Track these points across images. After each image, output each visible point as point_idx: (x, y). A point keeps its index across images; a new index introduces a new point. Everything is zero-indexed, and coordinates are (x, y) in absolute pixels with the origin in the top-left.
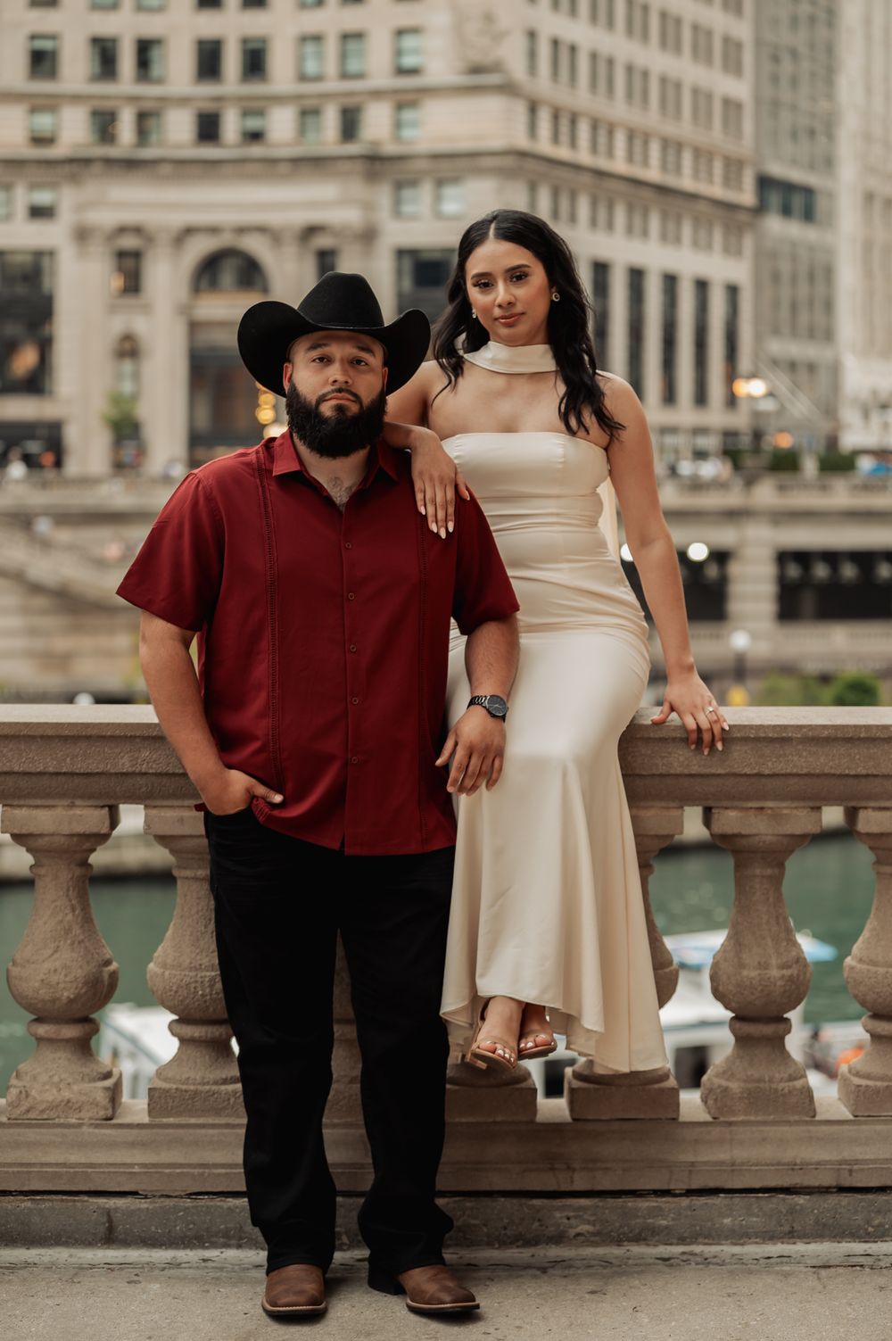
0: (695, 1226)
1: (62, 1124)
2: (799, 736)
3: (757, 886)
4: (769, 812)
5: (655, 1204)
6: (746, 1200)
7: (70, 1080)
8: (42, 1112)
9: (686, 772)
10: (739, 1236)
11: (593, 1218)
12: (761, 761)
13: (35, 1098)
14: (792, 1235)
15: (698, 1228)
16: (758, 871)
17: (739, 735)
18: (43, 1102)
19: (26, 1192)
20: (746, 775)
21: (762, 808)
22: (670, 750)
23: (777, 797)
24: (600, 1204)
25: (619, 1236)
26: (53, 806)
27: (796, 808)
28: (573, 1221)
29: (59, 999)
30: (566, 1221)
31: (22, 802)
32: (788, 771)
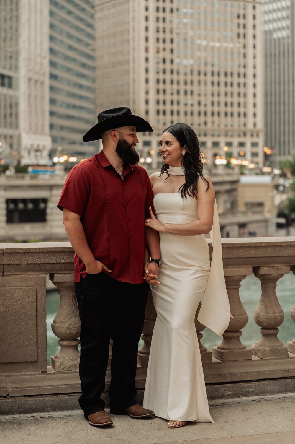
0: (260, 390)
1: (75, 372)
2: (286, 245)
3: (270, 289)
4: (276, 267)
5: (249, 384)
6: (274, 381)
7: (75, 358)
8: (68, 368)
9: (255, 256)
10: (272, 392)
11: (232, 390)
12: (276, 252)
13: (65, 364)
14: (286, 391)
15: (261, 391)
16: (270, 285)
17: (270, 245)
18: (68, 365)
19: (67, 393)
20: (271, 257)
21: (274, 266)
22: (251, 250)
23: (279, 263)
24: (234, 385)
25: (239, 395)
26: (71, 273)
27: (283, 266)
28: (226, 391)
29: (72, 333)
30: (224, 391)
31: (62, 272)
32: (283, 255)
